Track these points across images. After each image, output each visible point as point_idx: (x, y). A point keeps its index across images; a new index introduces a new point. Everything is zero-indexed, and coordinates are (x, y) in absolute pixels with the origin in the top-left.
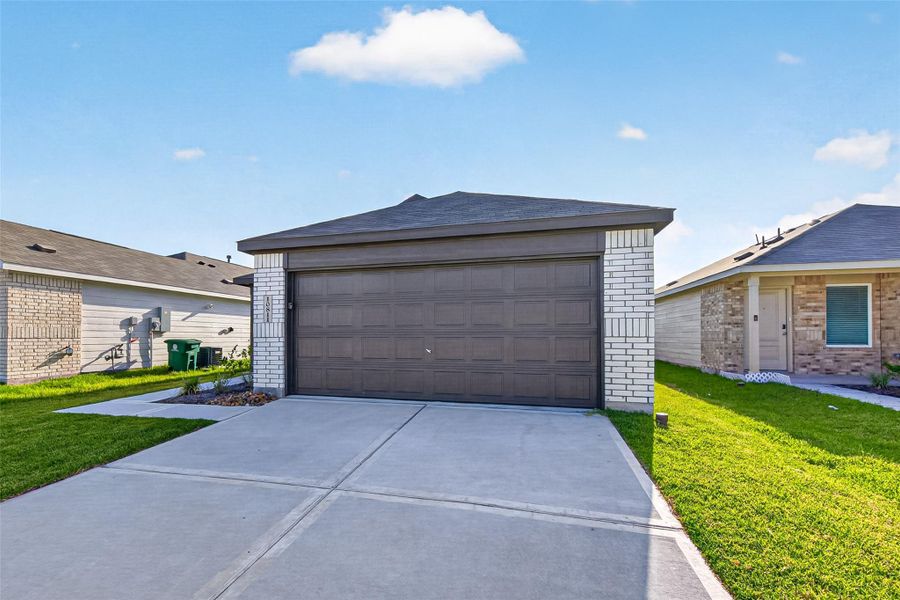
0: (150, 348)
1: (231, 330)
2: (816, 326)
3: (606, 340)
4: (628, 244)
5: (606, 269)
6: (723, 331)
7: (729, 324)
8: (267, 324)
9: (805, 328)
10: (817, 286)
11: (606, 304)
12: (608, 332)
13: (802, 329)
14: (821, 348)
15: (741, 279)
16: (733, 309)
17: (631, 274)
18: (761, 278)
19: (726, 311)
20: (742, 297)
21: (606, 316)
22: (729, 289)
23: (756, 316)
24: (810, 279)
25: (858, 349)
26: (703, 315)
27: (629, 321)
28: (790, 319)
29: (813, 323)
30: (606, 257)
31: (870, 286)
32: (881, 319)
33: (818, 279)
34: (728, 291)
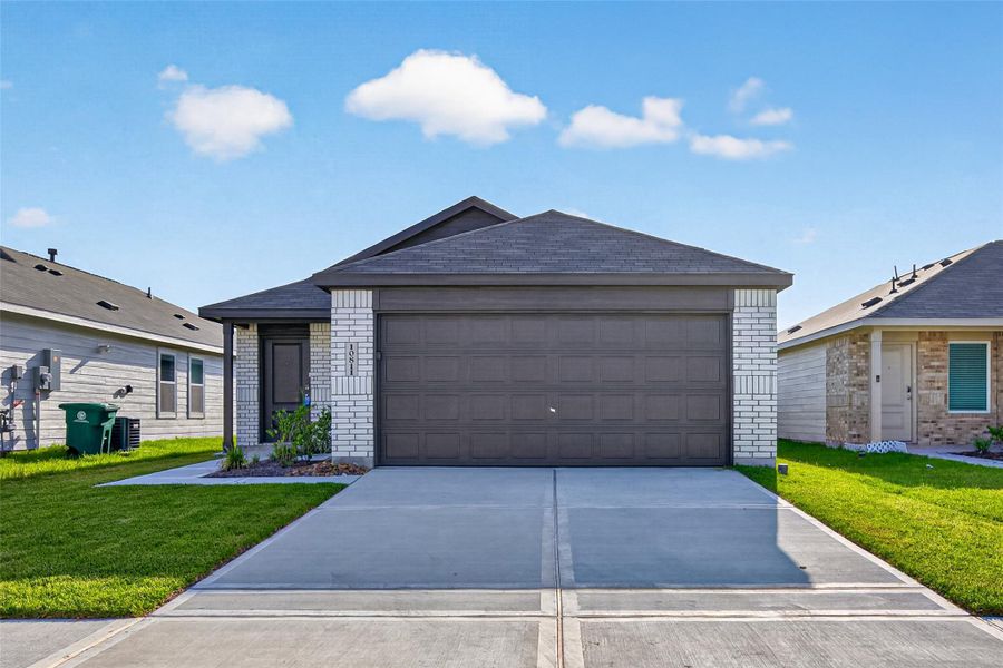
0: (36, 418)
1: (129, 389)
2: (939, 388)
3: (735, 397)
4: (754, 304)
5: (735, 327)
6: (847, 394)
7: (854, 385)
8: (351, 379)
9: (928, 392)
10: (939, 343)
11: (735, 361)
12: (737, 390)
13: (925, 392)
14: (943, 414)
15: (865, 332)
16: (858, 368)
17: (756, 333)
18: (883, 332)
19: (851, 370)
20: (867, 353)
21: (735, 373)
22: (854, 343)
23: (878, 377)
24: (933, 335)
25: (977, 415)
26: (828, 375)
27: (756, 379)
28: (915, 381)
29: (936, 385)
30: (735, 316)
31: (989, 343)
32: (997, 381)
33: (941, 335)
34: (853, 346)
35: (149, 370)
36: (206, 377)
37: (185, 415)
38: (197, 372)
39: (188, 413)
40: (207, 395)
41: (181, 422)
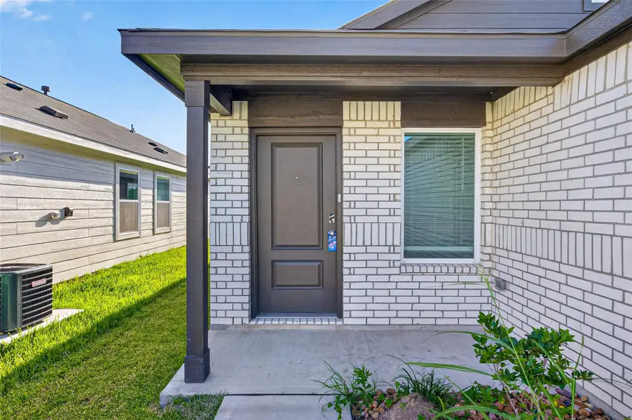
1: (67, 212)
35: (102, 187)
36: (173, 194)
37: (151, 231)
38: (163, 188)
39: (153, 230)
40: (173, 211)
41: (146, 240)
